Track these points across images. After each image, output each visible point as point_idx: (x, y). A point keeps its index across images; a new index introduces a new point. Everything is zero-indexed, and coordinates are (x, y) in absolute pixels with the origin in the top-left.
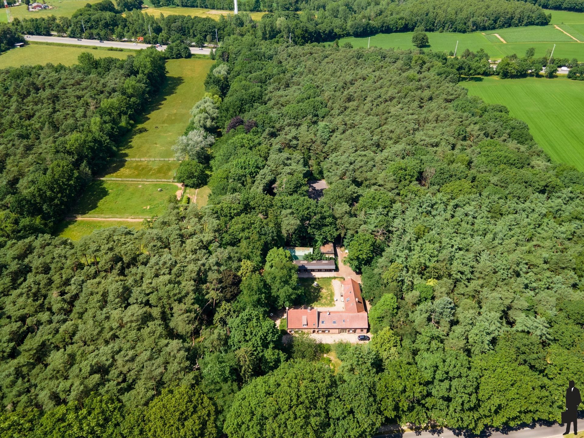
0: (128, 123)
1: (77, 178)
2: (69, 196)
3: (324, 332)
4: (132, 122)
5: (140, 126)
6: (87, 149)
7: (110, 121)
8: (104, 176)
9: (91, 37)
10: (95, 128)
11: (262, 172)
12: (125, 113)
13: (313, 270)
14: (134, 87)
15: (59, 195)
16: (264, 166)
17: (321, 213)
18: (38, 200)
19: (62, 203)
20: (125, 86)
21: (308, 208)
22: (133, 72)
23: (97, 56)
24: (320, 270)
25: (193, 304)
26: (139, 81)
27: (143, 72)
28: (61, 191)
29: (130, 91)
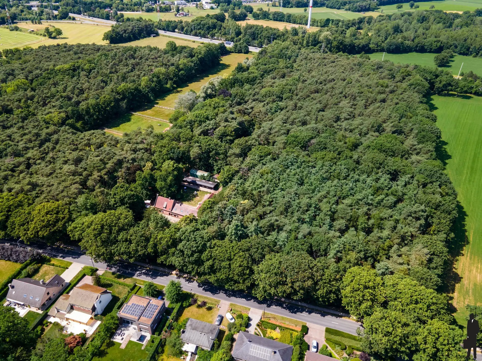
0: (172, 86)
1: (112, 107)
2: (103, 115)
3: (175, 216)
4: (175, 86)
5: (179, 89)
6: (129, 93)
7: (156, 82)
8: (135, 112)
9: (196, 35)
10: (143, 84)
11: (208, 122)
12: (171, 79)
13: (201, 186)
14: (185, 65)
15: (97, 113)
16: (212, 119)
17: (216, 150)
18: (84, 113)
19: (98, 118)
20: (180, 62)
21: (210, 145)
22: (192, 56)
23: (179, 43)
24: (205, 187)
25: (105, 174)
26: (192, 62)
27: (198, 56)
28: (99, 111)
29: (181, 66)
